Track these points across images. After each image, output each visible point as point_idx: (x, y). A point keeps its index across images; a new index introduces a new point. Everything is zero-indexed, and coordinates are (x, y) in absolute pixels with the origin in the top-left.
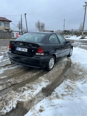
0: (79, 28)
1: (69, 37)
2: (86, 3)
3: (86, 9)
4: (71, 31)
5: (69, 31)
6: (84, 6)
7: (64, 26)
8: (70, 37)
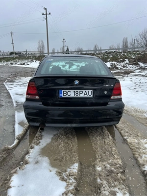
0: (38, 49)
1: (26, 64)
2: (46, 9)
3: (46, 19)
4: (24, 53)
5: (20, 53)
6: (44, 14)
7: (13, 43)
8: (29, 63)
